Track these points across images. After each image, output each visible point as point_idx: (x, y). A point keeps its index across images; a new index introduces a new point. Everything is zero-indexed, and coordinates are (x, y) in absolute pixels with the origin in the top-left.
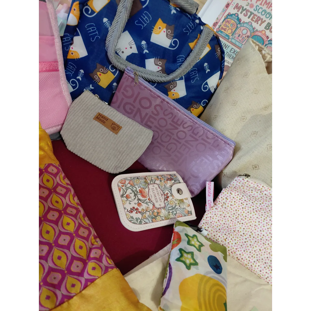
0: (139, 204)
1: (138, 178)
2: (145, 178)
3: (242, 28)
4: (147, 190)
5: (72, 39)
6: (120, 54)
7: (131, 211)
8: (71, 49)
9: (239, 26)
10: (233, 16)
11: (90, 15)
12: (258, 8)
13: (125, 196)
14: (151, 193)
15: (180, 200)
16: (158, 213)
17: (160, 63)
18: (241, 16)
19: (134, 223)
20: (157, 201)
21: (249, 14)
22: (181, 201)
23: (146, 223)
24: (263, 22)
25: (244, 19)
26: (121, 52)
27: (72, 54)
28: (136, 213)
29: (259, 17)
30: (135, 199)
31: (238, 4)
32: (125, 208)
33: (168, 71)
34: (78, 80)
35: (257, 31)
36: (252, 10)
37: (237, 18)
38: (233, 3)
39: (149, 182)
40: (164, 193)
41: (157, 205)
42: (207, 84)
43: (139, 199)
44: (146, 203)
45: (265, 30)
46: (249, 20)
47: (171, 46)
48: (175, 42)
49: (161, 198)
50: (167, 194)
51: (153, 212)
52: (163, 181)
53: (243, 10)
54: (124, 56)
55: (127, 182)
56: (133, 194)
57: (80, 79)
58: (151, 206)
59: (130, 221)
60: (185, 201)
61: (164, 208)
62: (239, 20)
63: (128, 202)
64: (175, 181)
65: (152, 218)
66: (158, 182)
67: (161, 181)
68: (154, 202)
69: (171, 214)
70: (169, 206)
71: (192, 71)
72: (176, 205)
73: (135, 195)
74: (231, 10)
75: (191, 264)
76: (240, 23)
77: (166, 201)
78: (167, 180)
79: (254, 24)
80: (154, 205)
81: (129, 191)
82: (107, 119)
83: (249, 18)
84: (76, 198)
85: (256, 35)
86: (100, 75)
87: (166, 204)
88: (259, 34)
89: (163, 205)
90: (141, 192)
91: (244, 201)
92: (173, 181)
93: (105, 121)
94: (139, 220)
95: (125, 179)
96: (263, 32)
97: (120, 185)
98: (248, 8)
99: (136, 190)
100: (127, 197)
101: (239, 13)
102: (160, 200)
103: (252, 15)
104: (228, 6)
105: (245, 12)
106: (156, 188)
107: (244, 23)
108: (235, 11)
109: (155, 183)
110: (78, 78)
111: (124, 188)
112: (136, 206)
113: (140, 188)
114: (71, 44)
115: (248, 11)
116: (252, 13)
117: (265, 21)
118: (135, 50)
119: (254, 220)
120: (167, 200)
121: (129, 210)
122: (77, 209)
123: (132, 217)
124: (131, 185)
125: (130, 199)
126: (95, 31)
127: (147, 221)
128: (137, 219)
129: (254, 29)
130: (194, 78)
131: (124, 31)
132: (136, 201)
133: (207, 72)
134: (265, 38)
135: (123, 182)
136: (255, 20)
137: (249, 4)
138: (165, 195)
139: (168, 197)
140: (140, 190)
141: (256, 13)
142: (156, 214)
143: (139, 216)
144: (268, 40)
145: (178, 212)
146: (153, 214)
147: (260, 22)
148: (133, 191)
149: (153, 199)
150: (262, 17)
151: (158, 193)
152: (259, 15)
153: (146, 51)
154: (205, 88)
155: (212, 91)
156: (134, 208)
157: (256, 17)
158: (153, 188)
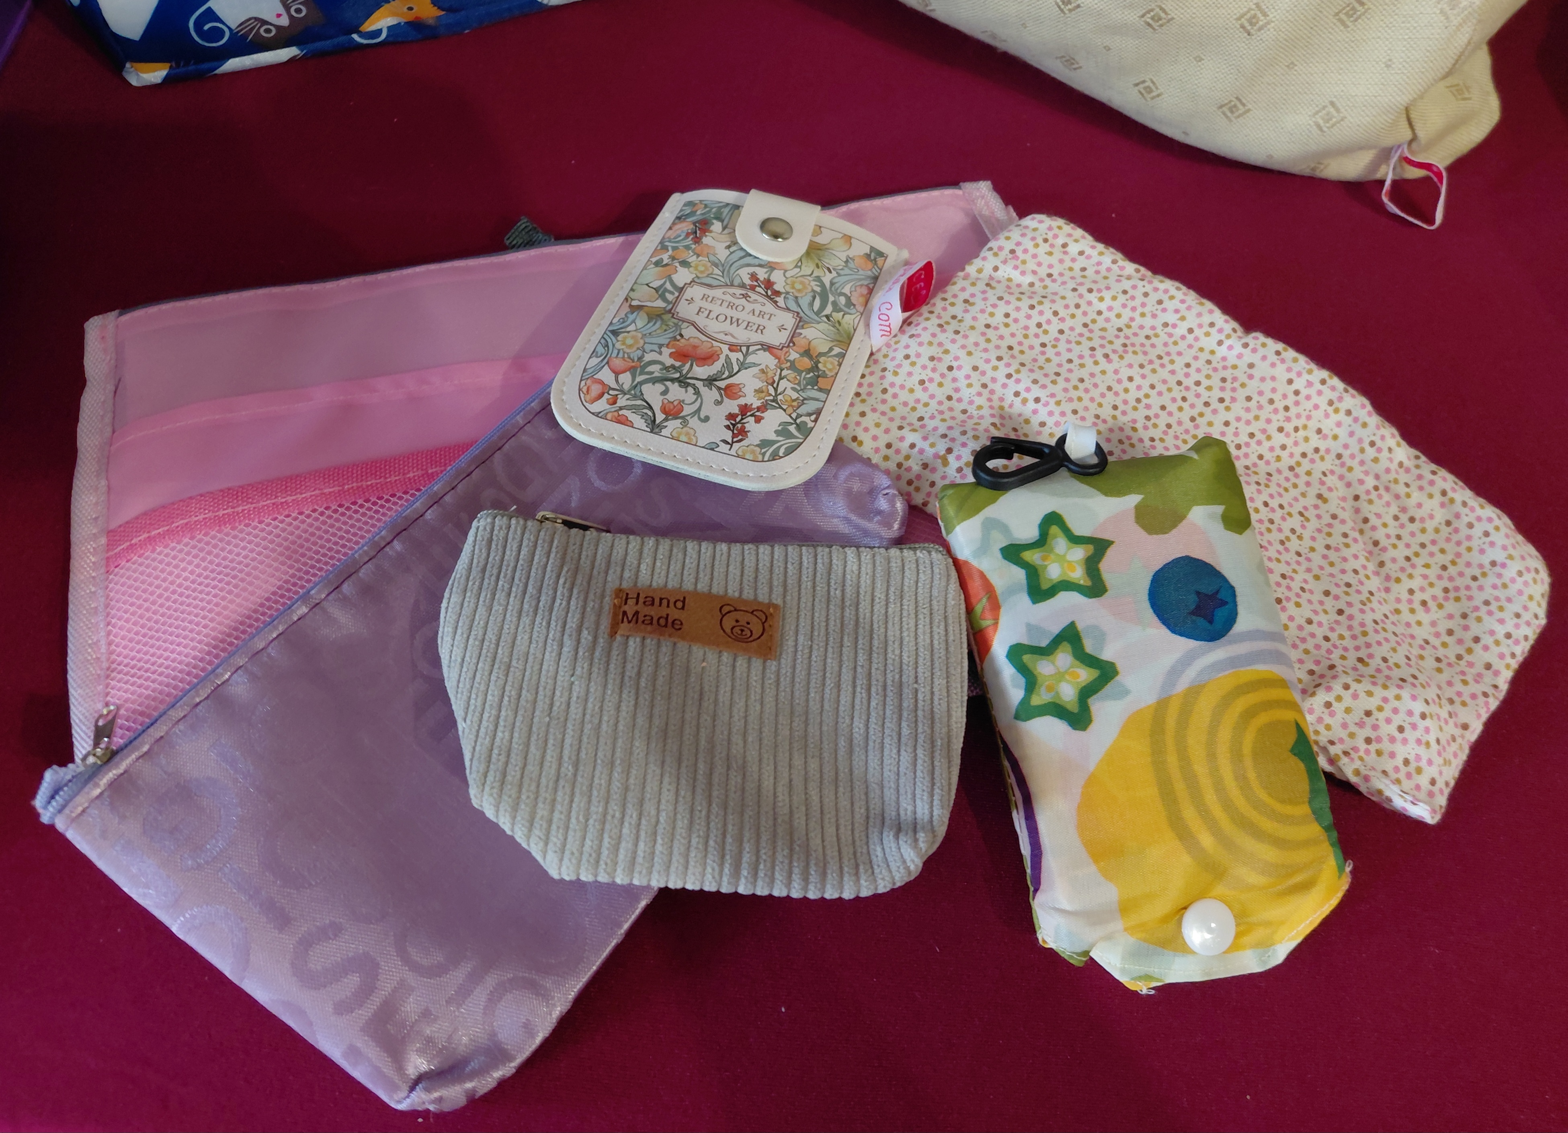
0: (730, 392)
1: (615, 333)
2: (634, 309)
4: (689, 332)
7: (738, 432)
13: (660, 417)
14: (713, 327)
15: (808, 254)
16: (807, 353)
19: (790, 451)
20: (760, 329)
22: (815, 251)
23: (818, 413)
28: (758, 420)
30: (697, 392)
32: (712, 447)
39: (660, 304)
40: (743, 286)
43: (710, 381)
44: (743, 366)
49: (758, 308)
50: (754, 277)
51: (793, 366)
52: (692, 259)
55: (606, 376)
56: (674, 388)
58: (766, 359)
59: (775, 457)
60: (821, 240)
61: (801, 322)
63: (694, 422)
64: (719, 218)
65: (814, 382)
66: (682, 276)
67: (685, 264)
68: (756, 337)
69: (837, 316)
70: (805, 302)
72: (818, 279)
73: (683, 382)
77: (780, 300)
78: (697, 240)
80: (767, 348)
81: (653, 393)
87: (793, 306)
89: (789, 321)
90: (682, 355)
92: (717, 226)
94: (792, 428)
95: (587, 375)
97: (601, 405)
99: (666, 368)
100: (673, 412)
102: (761, 314)
106: (705, 297)
109: (681, 290)
111: (622, 401)
112: (732, 407)
113: (666, 351)
120: (777, 293)
121: (728, 435)
123: (765, 444)
124: (632, 370)
125: (687, 410)
127: (811, 406)
128: (783, 431)
132: (710, 395)
135: (596, 389)
138: (753, 288)
139: (769, 284)
140: (671, 355)
142: (807, 363)
143: (774, 418)
145: (846, 290)
146: (800, 372)
148: (662, 380)
149: (742, 335)
151: (731, 306)
156: (731, 416)
158: (694, 308)
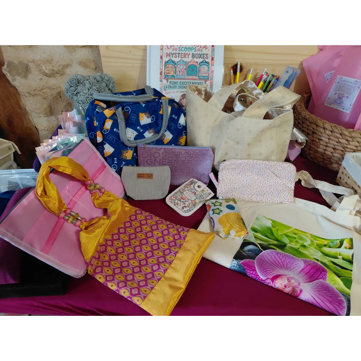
0: (184, 204)
1: (176, 193)
2: (180, 191)
3: (179, 66)
4: (184, 196)
5: (103, 147)
6: (130, 139)
7: (183, 209)
8: (105, 152)
9: (176, 66)
10: (169, 62)
11: (107, 132)
12: (181, 49)
13: (176, 204)
14: (187, 196)
15: (202, 191)
16: (195, 202)
17: (151, 131)
18: (173, 59)
19: (187, 212)
20: (192, 198)
21: (177, 55)
22: (203, 191)
23: (193, 209)
24: (189, 55)
25: (176, 60)
26: (130, 138)
27: (107, 154)
28: (186, 208)
29: (184, 53)
30: (181, 203)
31: (167, 53)
32: (179, 209)
33: (157, 132)
34: (116, 164)
35: (188, 62)
36: (177, 52)
37: (171, 62)
38: (163, 54)
39: (182, 191)
40: (192, 192)
41: (193, 199)
42: (180, 124)
43: (183, 202)
44: (187, 201)
45: (193, 59)
46: (180, 58)
47: (152, 120)
48: (153, 118)
49: (193, 195)
50: (194, 191)
51: (193, 203)
52: (189, 187)
53: (173, 55)
54: (132, 139)
55: (173, 198)
56: (179, 201)
57: (117, 163)
58: (190, 201)
59: (185, 212)
60: (204, 189)
61: (197, 198)
62: (174, 62)
63: (179, 206)
64: (194, 183)
65: (194, 206)
66: (186, 189)
67: (187, 187)
68: (191, 199)
69: (201, 199)
70: (198, 196)
71: (168, 124)
72: (201, 194)
73: (180, 201)
74: (165, 59)
75: (219, 212)
76: (175, 64)
77: (196, 195)
78: (190, 185)
79: (184, 59)
80: (191, 200)
81: (176, 201)
82: (143, 174)
83: (179, 57)
84: (157, 217)
85: (190, 65)
86: (125, 155)
87: (197, 196)
88: (191, 63)
89: (195, 198)
90: (181, 198)
91: (231, 172)
92: (193, 184)
93: (143, 176)
94: (189, 210)
95: (171, 197)
96: (193, 61)
97: (171, 201)
98: (174, 52)
99: (179, 199)
100: (177, 204)
101: (171, 58)
102: (192, 196)
103: (180, 55)
104: (161, 57)
105: (174, 55)
106: (187, 192)
107: (178, 62)
108: (168, 58)
109: (185, 190)
110: (115, 163)
111: (173, 201)
112: (184, 205)
113: (180, 197)
114: (104, 149)
115: (176, 53)
116: (179, 54)
117: (190, 54)
118: (136, 133)
119: (241, 178)
120: (196, 194)
121: (182, 208)
122: (161, 220)
123: (185, 211)
124: (176, 198)
125: (179, 204)
126: (113, 137)
127: (192, 208)
128: (188, 210)
129: (186, 62)
130: (172, 126)
131: (126, 128)
132: (182, 203)
133: (176, 119)
134: (196, 64)
135: (171, 199)
136: (183, 56)
137: (173, 49)
138: (193, 193)
139: (195, 193)
140: (180, 198)
141: (181, 52)
142: (194, 203)
143: (188, 208)
144: (198, 64)
145: (204, 197)
146: (193, 204)
147: (187, 56)
148: (178, 200)
149: (189, 198)
150: (186, 52)
151: (190, 194)
152: (184, 52)
153: (141, 130)
154: (180, 126)
155: (185, 125)
156: (183, 206)
157: (183, 55)
158: (186, 193)
